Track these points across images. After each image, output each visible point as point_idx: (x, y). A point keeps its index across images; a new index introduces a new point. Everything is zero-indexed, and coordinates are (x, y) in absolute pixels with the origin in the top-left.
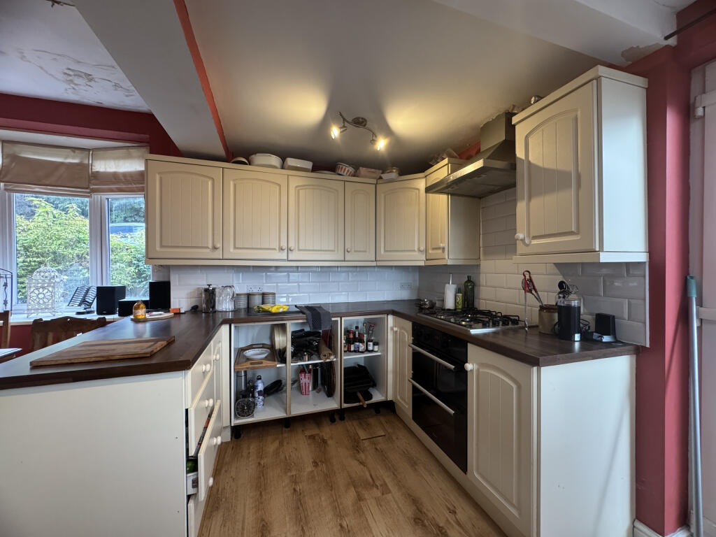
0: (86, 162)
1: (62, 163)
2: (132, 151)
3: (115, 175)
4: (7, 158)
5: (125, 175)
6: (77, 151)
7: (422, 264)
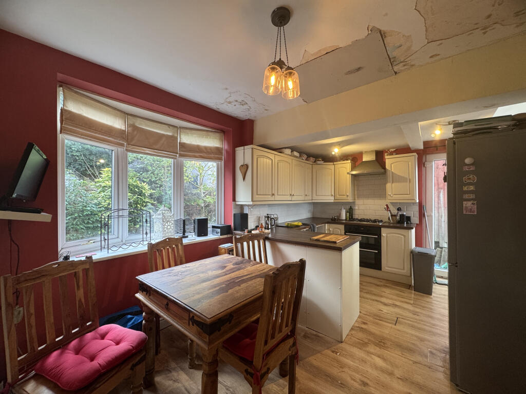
0: (176, 135)
1: (163, 135)
2: (210, 133)
3: (198, 147)
4: (130, 127)
5: (206, 148)
6: (171, 127)
7: (333, 201)
